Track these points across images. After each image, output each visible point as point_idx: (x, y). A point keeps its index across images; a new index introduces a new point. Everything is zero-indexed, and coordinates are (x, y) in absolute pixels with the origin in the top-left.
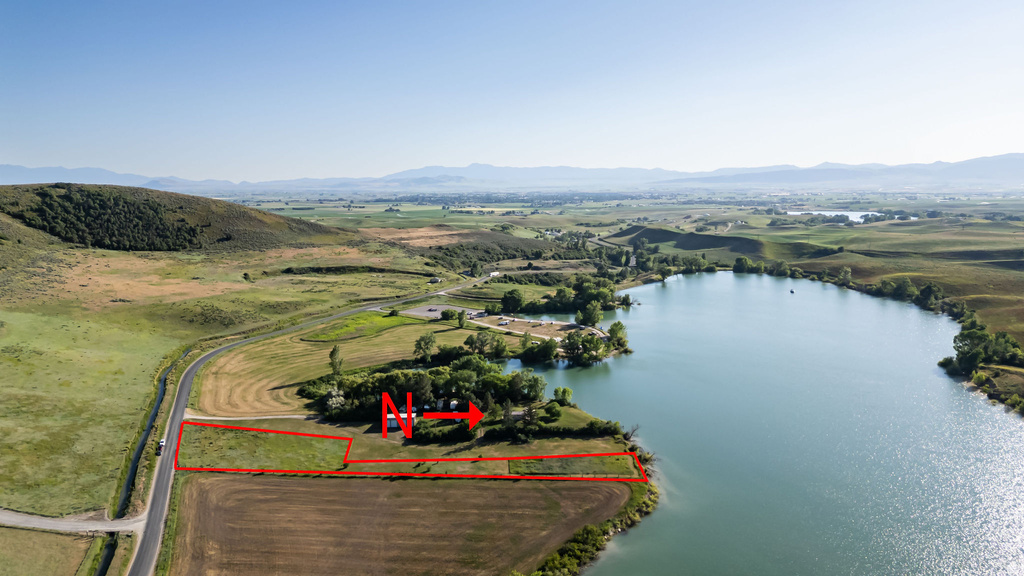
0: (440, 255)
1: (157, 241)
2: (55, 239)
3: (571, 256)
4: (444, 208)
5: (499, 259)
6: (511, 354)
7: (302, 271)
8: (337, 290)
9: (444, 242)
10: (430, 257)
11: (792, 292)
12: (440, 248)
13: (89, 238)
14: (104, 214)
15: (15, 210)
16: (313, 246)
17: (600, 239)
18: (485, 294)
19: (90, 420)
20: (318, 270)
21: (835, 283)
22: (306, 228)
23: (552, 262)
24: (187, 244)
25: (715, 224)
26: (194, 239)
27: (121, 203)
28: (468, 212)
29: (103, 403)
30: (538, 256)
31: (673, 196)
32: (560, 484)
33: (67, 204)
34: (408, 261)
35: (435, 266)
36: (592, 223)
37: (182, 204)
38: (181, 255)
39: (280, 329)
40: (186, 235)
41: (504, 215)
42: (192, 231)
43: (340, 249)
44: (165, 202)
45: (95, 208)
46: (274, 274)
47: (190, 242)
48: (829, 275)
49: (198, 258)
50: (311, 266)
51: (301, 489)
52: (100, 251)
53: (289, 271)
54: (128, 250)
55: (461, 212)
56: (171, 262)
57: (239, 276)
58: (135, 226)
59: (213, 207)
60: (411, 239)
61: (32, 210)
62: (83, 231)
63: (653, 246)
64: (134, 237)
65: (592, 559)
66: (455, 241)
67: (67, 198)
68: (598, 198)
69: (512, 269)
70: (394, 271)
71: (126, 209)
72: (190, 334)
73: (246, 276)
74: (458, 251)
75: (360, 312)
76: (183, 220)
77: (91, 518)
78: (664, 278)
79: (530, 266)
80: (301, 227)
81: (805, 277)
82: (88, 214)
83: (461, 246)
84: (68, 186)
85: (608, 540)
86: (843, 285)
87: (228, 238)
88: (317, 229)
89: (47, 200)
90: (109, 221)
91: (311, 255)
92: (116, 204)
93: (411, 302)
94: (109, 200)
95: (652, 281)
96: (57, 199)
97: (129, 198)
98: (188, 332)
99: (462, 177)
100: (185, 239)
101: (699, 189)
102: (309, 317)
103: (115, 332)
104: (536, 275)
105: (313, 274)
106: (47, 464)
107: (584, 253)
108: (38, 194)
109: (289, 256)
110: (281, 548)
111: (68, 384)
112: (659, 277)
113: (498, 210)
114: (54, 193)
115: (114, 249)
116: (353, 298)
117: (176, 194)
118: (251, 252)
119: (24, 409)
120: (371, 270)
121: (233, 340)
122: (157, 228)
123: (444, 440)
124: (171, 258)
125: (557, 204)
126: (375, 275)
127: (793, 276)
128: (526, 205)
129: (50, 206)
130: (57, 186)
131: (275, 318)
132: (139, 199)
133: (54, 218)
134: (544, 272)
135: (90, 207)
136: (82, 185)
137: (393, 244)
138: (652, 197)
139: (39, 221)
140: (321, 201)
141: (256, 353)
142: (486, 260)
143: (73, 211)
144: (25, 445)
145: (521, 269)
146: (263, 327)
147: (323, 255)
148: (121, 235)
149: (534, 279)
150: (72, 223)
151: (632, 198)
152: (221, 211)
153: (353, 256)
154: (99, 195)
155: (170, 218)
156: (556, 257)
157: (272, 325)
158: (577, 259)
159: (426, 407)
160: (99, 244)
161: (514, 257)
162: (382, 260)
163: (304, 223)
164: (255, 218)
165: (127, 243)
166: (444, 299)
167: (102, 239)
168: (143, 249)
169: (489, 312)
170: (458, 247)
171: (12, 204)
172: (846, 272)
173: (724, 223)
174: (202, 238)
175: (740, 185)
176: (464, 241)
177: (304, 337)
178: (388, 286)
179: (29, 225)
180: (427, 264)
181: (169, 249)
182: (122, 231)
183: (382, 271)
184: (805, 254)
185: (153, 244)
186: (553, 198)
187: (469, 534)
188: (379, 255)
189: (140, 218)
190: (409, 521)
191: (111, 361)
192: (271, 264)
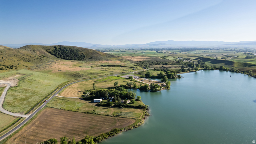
0: (139, 63)
1: (76, 58)
2: (56, 57)
3: (177, 64)
4: (156, 52)
5: (155, 65)
6: (138, 88)
7: (105, 66)
8: (109, 70)
9: (142, 60)
10: (136, 64)
11: (230, 76)
12: (140, 61)
13: (63, 57)
14: (66, 52)
15: (49, 51)
16: (110, 60)
17: (191, 60)
18: (143, 73)
19: (36, 95)
20: (109, 66)
21: (247, 74)
22: (110, 56)
23: (170, 66)
24: (82, 59)
25: (228, 57)
26: (84, 58)
27: (70, 50)
28: (162, 53)
29: (41, 91)
30: (166, 64)
31: (223, 49)
32: (121, 118)
33: (60, 50)
34: (130, 64)
35: (136, 66)
36: (192, 56)
37: (83, 50)
38: (81, 62)
39: (91, 79)
40: (83, 57)
41: (170, 53)
42: (84, 56)
43: (116, 61)
44: (80, 50)
45: (65, 51)
46: (99, 66)
47: (83, 58)
48: (247, 72)
49: (84, 62)
50: (107, 65)
51: (65, 113)
52: (64, 60)
53: (102, 66)
54: (70, 60)
55: (160, 53)
56: (78, 63)
57: (90, 66)
58: (72, 55)
59: (90, 51)
60: (134, 59)
61: (52, 51)
62: (62, 56)
63: (203, 62)
64: (71, 57)
65: (113, 136)
66: (144, 60)
67: (60, 48)
68: (200, 49)
69: (158, 67)
70: (126, 67)
71: (71, 51)
72: (71, 78)
73: (92, 67)
74: (145, 62)
75: (111, 76)
76: (83, 54)
77: (20, 114)
78: (196, 71)
79: (163, 67)
80: (109, 56)
81: (239, 72)
82: (63, 52)
83: (146, 61)
84: (61, 46)
85: (121, 132)
86: (250, 75)
87: (92, 58)
88: (112, 56)
89: (56, 49)
90: (67, 53)
91: (109, 62)
92: (69, 50)
93: (125, 74)
94: (68, 49)
95: (192, 72)
96: (58, 49)
97: (72, 49)
98: (70, 78)
99: (165, 44)
100: (82, 58)
101: (233, 47)
102: (99, 76)
103: (55, 77)
104: (163, 69)
105: (107, 67)
106: (21, 103)
107: (181, 64)
108: (55, 48)
109: (104, 62)
110: (50, 124)
111: (37, 87)
112: (195, 70)
113: (170, 52)
114: (57, 47)
115: (67, 60)
116: (112, 72)
117: (82, 48)
118: (96, 61)
119: (24, 91)
120: (121, 66)
121: (79, 80)
122: (77, 55)
123: (104, 106)
124: (78, 62)
125: (188, 51)
126: (121, 67)
127: (236, 72)
128: (179, 51)
129: (56, 50)
130: (58, 46)
131: (90, 76)
132: (74, 49)
133: (56, 53)
134: (166, 68)
135: (64, 51)
136: (63, 46)
137: (129, 60)
138: (217, 49)
139: (53, 53)
140: (128, 50)
141: (82, 84)
142: (151, 65)
143: (60, 51)
144: (20, 98)
145: (160, 67)
146: (87, 78)
147: (111, 62)
148: (69, 57)
149: (163, 70)
150: (60, 54)
151: (210, 49)
152: (91, 52)
153: (118, 63)
154: (66, 48)
155: (80, 53)
156: (172, 64)
157: (90, 77)
158: (178, 65)
159: (106, 98)
160: (64, 59)
161: (160, 64)
162: (124, 64)
163: (110, 55)
164: (99, 54)
165: (70, 59)
166: (133, 74)
167: (65, 58)
168: (73, 60)
169: (141, 77)
170: (145, 61)
171: (49, 50)
172: (251, 71)
173: (231, 57)
174: (86, 58)
175: (246, 46)
176: (147, 60)
177: (94, 81)
178: (121, 70)
179: (51, 54)
180: (135, 65)
181: (78, 60)
182: (70, 56)
183: (123, 66)
184: (247, 66)
185: (75, 59)
186: (188, 49)
187: (91, 127)
188: (124, 63)
189: (73, 53)
190: (81, 122)
191: (49, 83)
192: (99, 64)
